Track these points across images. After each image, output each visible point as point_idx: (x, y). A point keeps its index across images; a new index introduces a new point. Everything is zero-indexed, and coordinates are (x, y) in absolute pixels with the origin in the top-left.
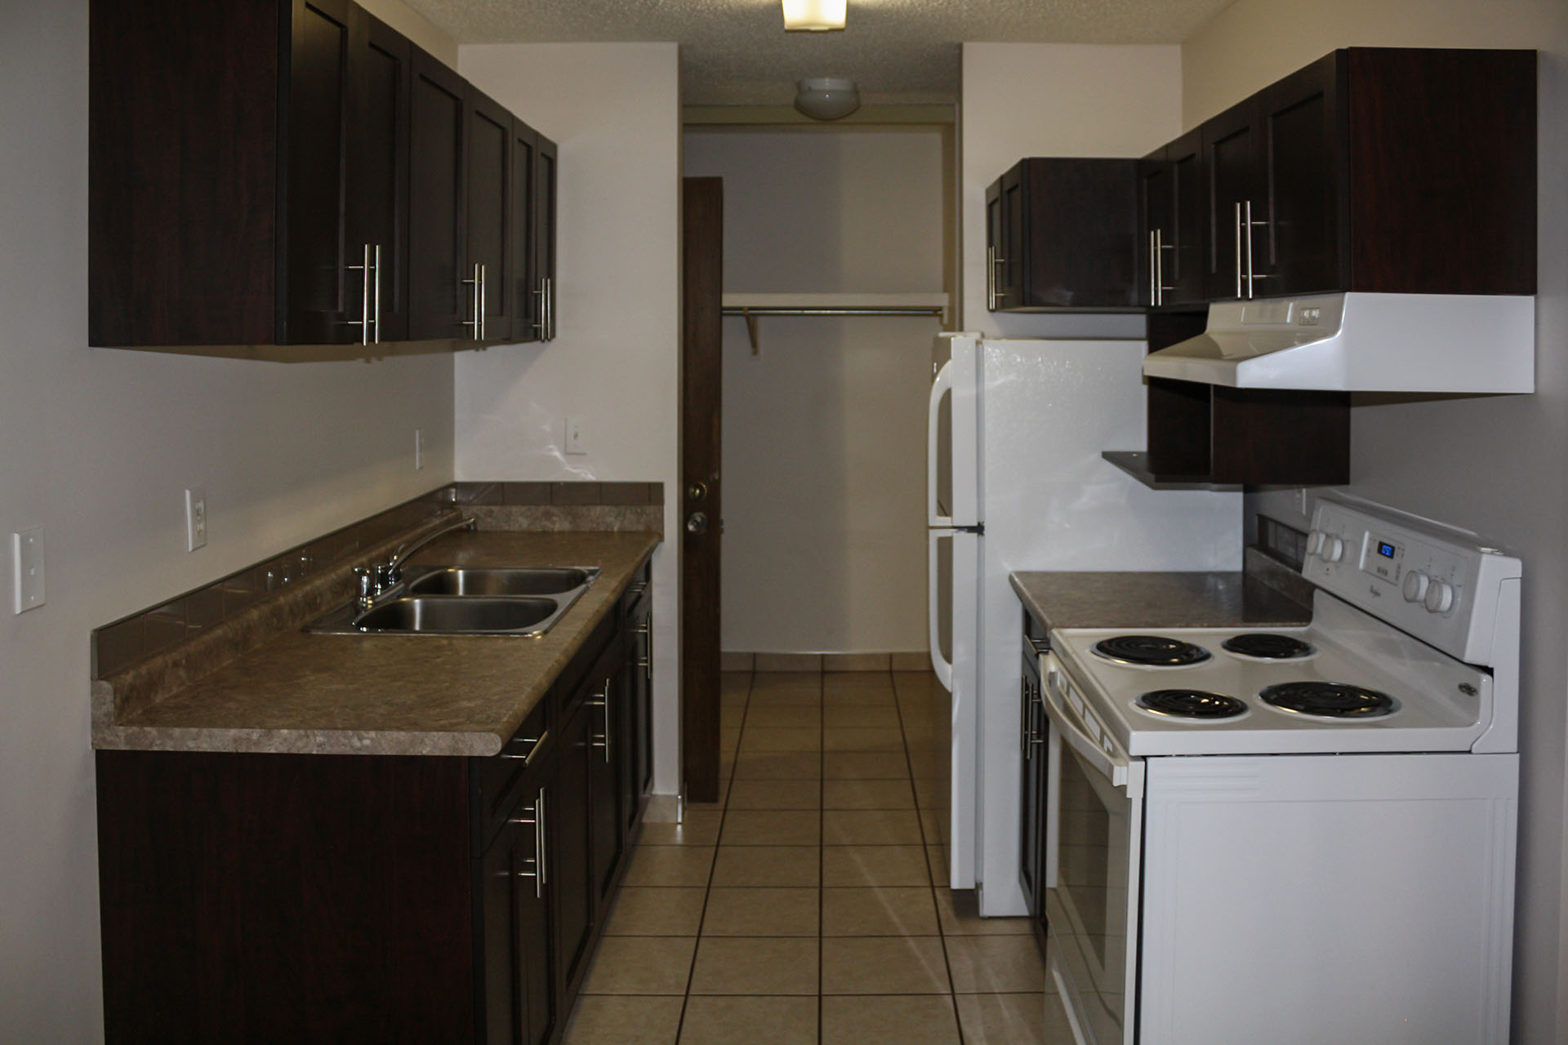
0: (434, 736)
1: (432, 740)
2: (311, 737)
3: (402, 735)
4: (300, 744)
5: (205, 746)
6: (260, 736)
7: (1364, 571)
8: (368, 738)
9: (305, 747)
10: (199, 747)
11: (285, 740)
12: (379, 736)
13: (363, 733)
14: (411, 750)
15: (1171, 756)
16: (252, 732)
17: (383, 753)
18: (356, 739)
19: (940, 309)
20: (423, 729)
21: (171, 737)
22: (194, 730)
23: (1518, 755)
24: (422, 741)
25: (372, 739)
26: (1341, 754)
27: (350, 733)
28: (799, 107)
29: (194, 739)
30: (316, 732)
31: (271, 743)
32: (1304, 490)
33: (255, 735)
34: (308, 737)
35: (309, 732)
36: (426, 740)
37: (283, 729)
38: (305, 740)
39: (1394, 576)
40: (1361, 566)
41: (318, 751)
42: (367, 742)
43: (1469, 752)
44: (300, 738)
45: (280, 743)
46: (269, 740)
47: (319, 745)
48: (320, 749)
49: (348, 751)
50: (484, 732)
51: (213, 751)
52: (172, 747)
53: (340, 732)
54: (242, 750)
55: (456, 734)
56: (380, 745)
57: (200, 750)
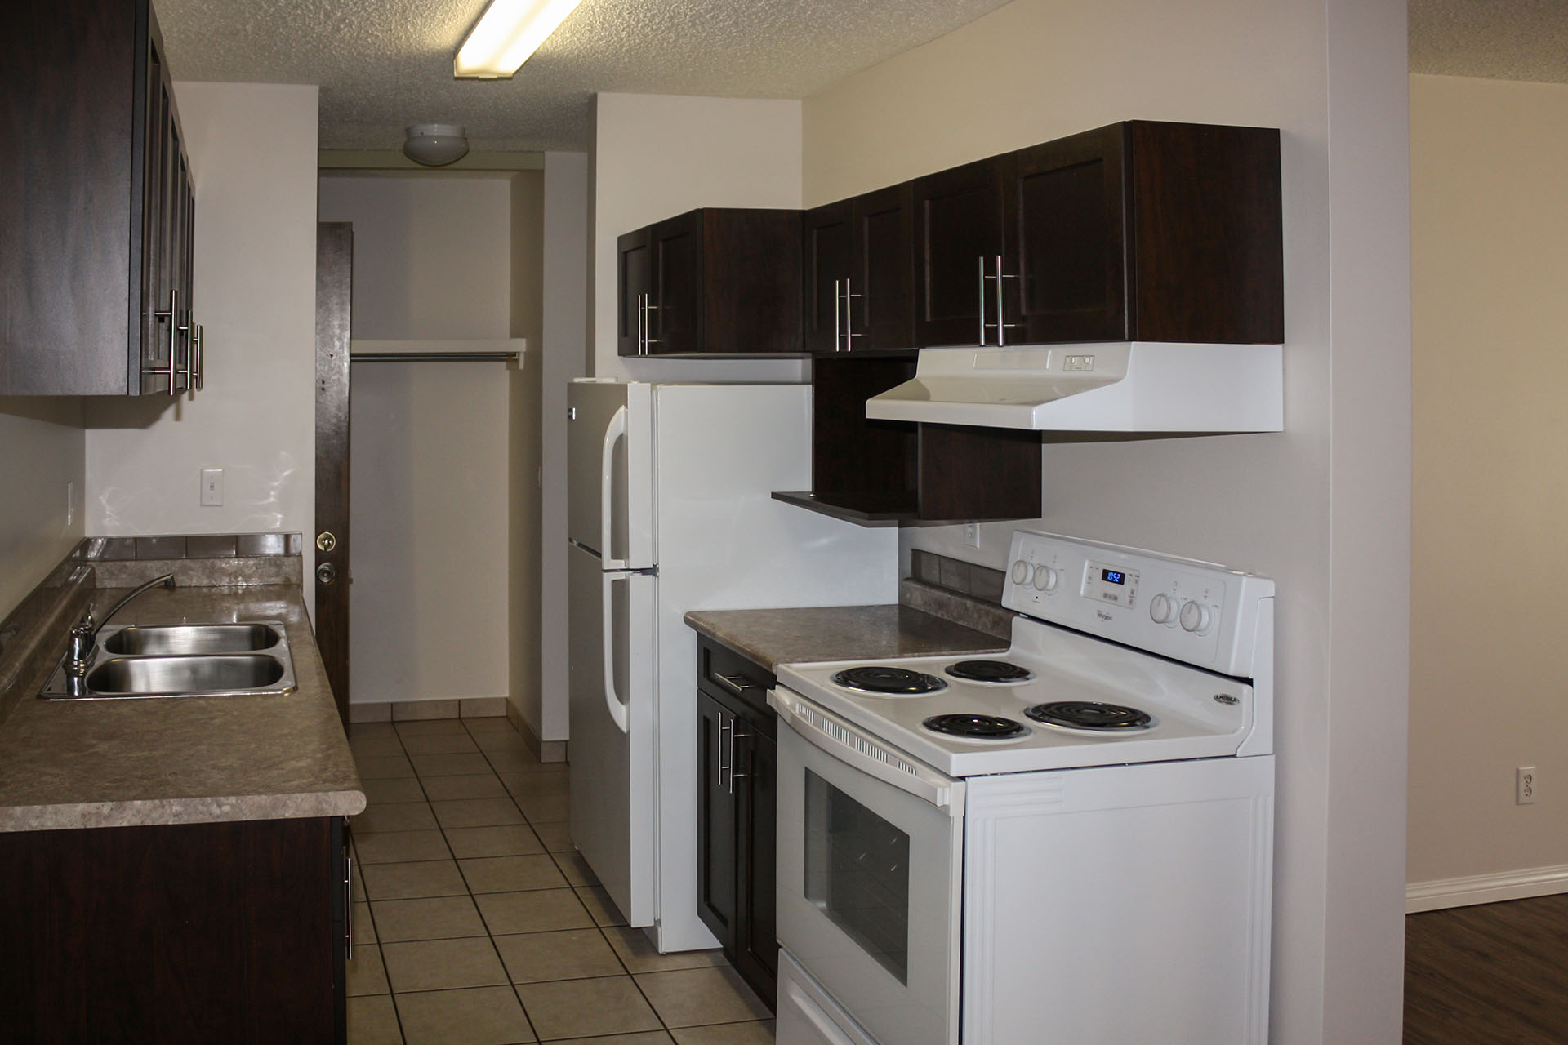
0: (297, 798)
1: (296, 802)
2: (167, 807)
3: (264, 799)
4: (155, 815)
5: (50, 825)
6: (112, 809)
7: (1085, 597)
8: (228, 804)
9: (161, 816)
10: (43, 826)
11: (139, 812)
12: (239, 801)
13: (222, 799)
14: (273, 814)
15: (986, 775)
16: (103, 806)
17: (244, 819)
18: (215, 806)
19: (514, 354)
20: (283, 792)
21: (11, 817)
22: (38, 808)
23: (1273, 757)
24: (285, 805)
25: (232, 805)
26: (1130, 764)
27: (209, 799)
28: (409, 153)
29: (37, 817)
30: (172, 801)
31: (125, 815)
32: (978, 525)
33: (105, 808)
34: (163, 806)
35: (165, 802)
36: (288, 802)
37: (137, 800)
38: (160, 811)
39: (1128, 599)
40: (1082, 592)
41: (174, 821)
42: (226, 808)
43: (1234, 756)
44: (155, 808)
45: (134, 816)
46: (121, 813)
47: (175, 815)
48: (176, 818)
49: (207, 819)
50: (349, 790)
51: (59, 828)
52: (12, 827)
53: (198, 800)
54: (92, 825)
55: (320, 794)
56: (241, 810)
57: (45, 829)
